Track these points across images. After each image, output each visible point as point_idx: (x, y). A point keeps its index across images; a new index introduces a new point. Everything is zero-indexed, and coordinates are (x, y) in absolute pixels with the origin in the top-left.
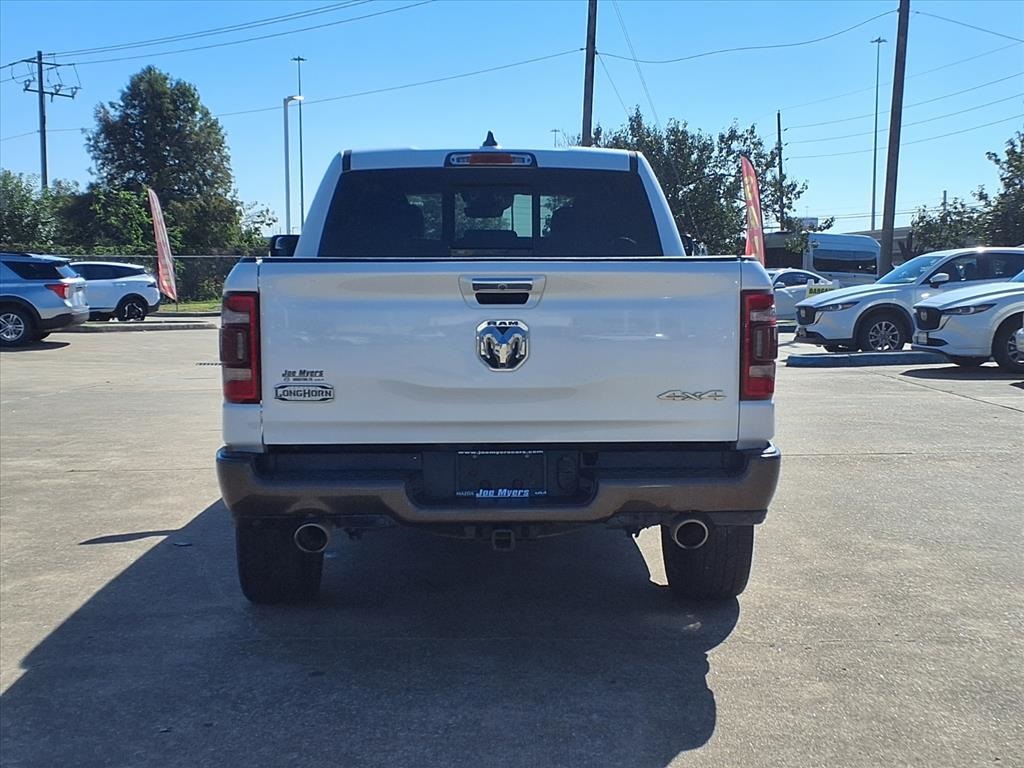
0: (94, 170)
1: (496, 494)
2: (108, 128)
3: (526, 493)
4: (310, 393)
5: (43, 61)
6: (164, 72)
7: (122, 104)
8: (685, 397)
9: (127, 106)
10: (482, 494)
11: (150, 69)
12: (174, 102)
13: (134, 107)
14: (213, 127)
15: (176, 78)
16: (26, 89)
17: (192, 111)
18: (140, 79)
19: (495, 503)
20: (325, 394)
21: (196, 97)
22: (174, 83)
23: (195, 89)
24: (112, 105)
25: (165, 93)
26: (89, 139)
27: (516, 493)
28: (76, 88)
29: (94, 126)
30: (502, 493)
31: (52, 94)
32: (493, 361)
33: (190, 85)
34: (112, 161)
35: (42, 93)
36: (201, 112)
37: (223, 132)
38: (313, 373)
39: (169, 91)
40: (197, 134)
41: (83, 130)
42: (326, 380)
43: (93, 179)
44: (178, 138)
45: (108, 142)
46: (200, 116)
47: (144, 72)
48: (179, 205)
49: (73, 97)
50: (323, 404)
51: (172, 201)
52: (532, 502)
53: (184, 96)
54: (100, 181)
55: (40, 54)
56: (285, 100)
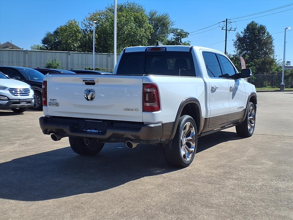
0: (235, 51)
1: (91, 131)
2: (240, 39)
3: (97, 131)
4: (54, 104)
5: (227, 21)
6: (257, 23)
7: (244, 32)
8: (128, 110)
9: (245, 33)
10: (89, 130)
11: (253, 22)
12: (259, 31)
13: (247, 33)
14: (270, 37)
15: (260, 24)
16: (222, 29)
17: (264, 33)
18: (250, 25)
19: (91, 133)
20: (57, 105)
21: (265, 29)
22: (259, 26)
23: (265, 27)
24: (242, 32)
25: (256, 28)
26: (234, 43)
27: (95, 131)
28: (236, 28)
29: (235, 39)
30: (92, 131)
31: (229, 30)
32: (87, 99)
33: (264, 26)
34: (240, 48)
35: (226, 30)
36: (267, 33)
37: (273, 39)
38: (55, 100)
39: (257, 28)
40: (264, 40)
41: (233, 40)
42: (57, 101)
43: (235, 54)
44: (259, 41)
45: (239, 43)
46: (266, 34)
47: (251, 23)
48: (257, 60)
49: (235, 31)
50: (56, 107)
51: (255, 59)
52: (98, 133)
53: (262, 29)
54: (237, 54)
55: (227, 19)
56: (285, 29)
